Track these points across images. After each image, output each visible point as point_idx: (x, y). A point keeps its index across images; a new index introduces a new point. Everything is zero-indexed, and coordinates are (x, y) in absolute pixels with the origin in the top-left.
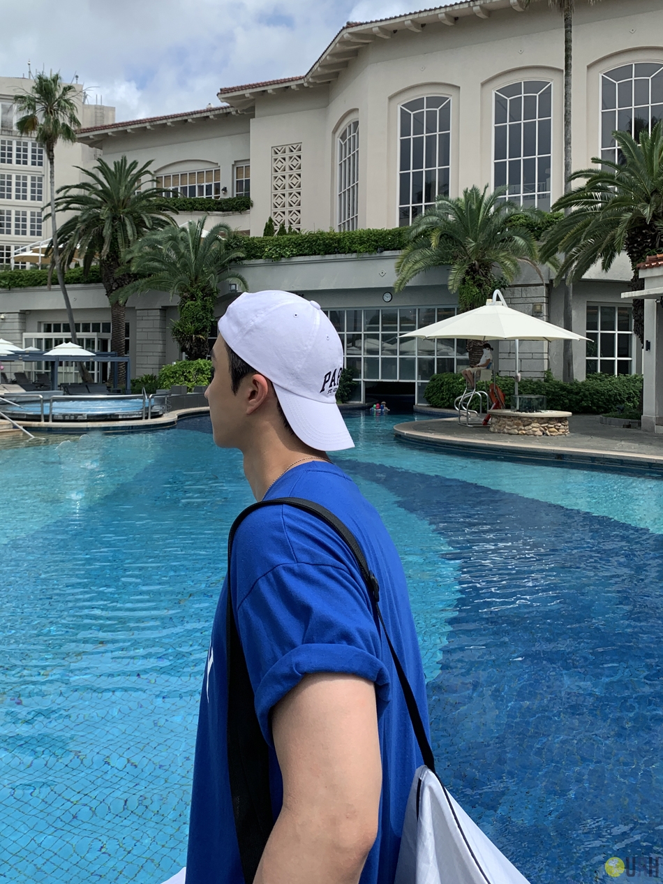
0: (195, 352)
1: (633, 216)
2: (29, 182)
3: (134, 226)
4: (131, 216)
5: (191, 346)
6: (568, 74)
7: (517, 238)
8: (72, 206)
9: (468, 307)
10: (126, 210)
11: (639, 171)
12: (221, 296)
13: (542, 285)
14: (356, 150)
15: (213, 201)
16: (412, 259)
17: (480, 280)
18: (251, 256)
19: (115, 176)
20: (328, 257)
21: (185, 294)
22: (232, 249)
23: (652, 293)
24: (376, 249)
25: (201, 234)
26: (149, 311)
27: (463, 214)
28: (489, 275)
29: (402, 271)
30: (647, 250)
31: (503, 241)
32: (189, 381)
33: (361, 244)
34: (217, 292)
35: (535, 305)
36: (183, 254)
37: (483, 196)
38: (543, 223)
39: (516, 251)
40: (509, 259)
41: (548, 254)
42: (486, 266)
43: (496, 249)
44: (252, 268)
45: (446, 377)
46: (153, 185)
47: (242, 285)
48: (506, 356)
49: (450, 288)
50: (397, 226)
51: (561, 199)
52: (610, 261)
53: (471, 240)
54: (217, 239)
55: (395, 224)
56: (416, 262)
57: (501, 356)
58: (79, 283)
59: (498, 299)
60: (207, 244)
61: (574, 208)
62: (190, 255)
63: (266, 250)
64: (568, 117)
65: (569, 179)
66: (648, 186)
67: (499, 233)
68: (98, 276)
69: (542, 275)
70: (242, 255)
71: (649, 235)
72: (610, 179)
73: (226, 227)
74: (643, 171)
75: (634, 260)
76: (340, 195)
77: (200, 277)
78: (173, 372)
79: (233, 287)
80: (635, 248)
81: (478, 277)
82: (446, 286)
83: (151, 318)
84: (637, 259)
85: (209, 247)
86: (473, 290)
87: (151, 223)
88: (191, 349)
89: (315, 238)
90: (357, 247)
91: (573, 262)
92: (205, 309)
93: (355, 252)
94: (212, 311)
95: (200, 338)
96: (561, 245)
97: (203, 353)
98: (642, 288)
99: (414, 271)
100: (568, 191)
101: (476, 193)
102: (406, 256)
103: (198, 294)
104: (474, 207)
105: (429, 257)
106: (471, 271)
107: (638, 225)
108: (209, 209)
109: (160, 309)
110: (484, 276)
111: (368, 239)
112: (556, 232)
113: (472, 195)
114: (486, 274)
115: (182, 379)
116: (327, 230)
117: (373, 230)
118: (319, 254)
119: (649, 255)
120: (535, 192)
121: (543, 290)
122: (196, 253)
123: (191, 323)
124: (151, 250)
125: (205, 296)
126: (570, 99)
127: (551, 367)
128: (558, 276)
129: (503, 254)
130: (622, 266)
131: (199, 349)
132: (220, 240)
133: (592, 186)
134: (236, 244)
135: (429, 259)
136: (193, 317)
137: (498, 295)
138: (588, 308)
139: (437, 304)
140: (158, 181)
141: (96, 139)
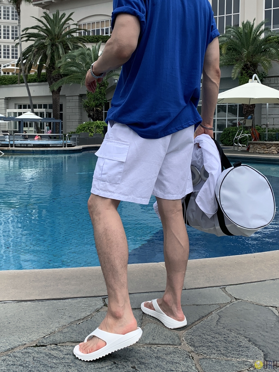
0: (95, 117)
2: (10, 29)
3: (63, 49)
4: (61, 44)
5: (93, 114)
7: (271, 49)
8: (31, 39)
10: (59, 40)
12: (109, 86)
17: (251, 73)
19: (53, 22)
26: (73, 97)
27: (242, 36)
34: (107, 84)
37: (253, 26)
40: (267, 60)
42: (254, 65)
43: (260, 55)
45: (231, 129)
53: (245, 50)
57: (262, 116)
58: (36, 82)
68: (46, 78)
78: (83, 127)
79: (116, 81)
81: (250, 71)
83: (74, 101)
92: (101, 94)
95: (98, 110)
101: (249, 24)
104: (248, 32)
106: (246, 68)
109: (79, 96)
110: (253, 71)
113: (247, 25)
114: (255, 70)
115: (88, 131)
124: (71, 61)
125: (100, 87)
129: (264, 58)
136: (94, 98)
141: (46, 4)
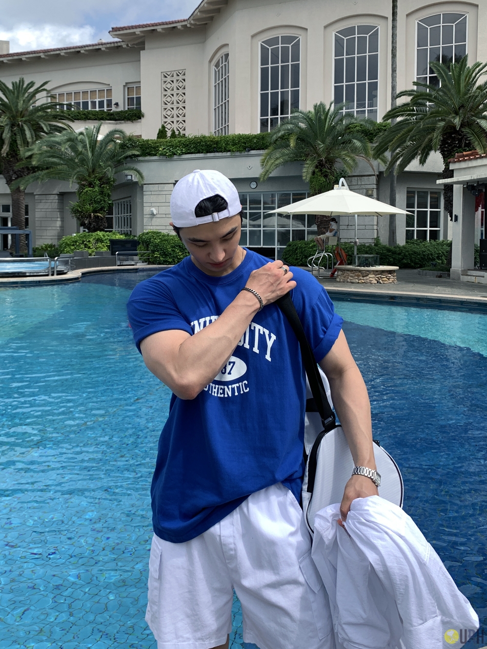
0: (94, 227)
1: (445, 124)
3: (33, 131)
4: (28, 123)
6: (394, 20)
7: (355, 141)
9: (317, 191)
11: (450, 92)
12: (117, 184)
13: (374, 175)
14: (227, 75)
15: (105, 112)
16: (274, 157)
17: (326, 172)
18: (144, 154)
19: (13, 93)
20: (209, 155)
21: (83, 183)
22: (127, 148)
23: (460, 180)
24: (245, 149)
25: (97, 137)
26: (47, 196)
27: (313, 123)
28: (333, 168)
29: (266, 165)
30: (455, 149)
31: (343, 143)
32: (89, 248)
33: (233, 145)
34: (114, 181)
35: (367, 190)
36: (81, 151)
37: (329, 110)
38: (374, 130)
39: (354, 150)
40: (349, 156)
41: (379, 153)
42: (331, 161)
43: (338, 149)
44: (147, 163)
45: (299, 243)
46: (47, 100)
47: (138, 175)
48: (345, 227)
49: (304, 178)
50: (259, 132)
51: (390, 112)
52: (426, 158)
53: (320, 143)
54: (113, 141)
55: (257, 131)
56: (277, 159)
57: (341, 227)
59: (343, 185)
60: (104, 144)
61: (399, 119)
62: (88, 153)
63: (160, 149)
64: (394, 51)
65: (395, 97)
66: (456, 102)
67: (340, 138)
69: (375, 168)
70: (137, 153)
71: (457, 138)
72: (429, 98)
73: (121, 132)
74: (453, 91)
75: (445, 157)
76: (215, 109)
77: (98, 170)
78: (73, 241)
79: (129, 177)
80: (446, 147)
81: (325, 170)
82: (301, 177)
83: (49, 201)
84: (448, 156)
85: (106, 147)
86: (321, 179)
87: (49, 129)
88: (90, 223)
89: (199, 141)
90: (230, 147)
91: (399, 158)
92: (102, 194)
93: (229, 151)
94: (109, 196)
95: (98, 216)
96: (391, 146)
97: (101, 227)
98: (452, 176)
99: (275, 166)
100: (394, 107)
101: (323, 107)
102: (269, 154)
103: (95, 183)
104: (323, 117)
105: (287, 155)
106: (320, 165)
107: (449, 131)
108: (102, 119)
109: (58, 194)
110: (329, 169)
111: (239, 141)
112: (387, 136)
113: (319, 108)
114: (331, 168)
115: (82, 246)
116: (207, 135)
117: (243, 135)
118: (202, 153)
119: (458, 153)
120: (365, 108)
121: (374, 180)
122: (93, 152)
123: (90, 204)
124: (49, 149)
125: (102, 184)
126: (396, 38)
127: (379, 235)
128: (387, 169)
129: (344, 153)
130: (435, 161)
131: (97, 224)
132: (115, 142)
133: (415, 102)
134: (131, 145)
135: (287, 157)
136: (91, 200)
137: (343, 182)
138: (408, 192)
139: (291, 189)
140: (53, 97)
